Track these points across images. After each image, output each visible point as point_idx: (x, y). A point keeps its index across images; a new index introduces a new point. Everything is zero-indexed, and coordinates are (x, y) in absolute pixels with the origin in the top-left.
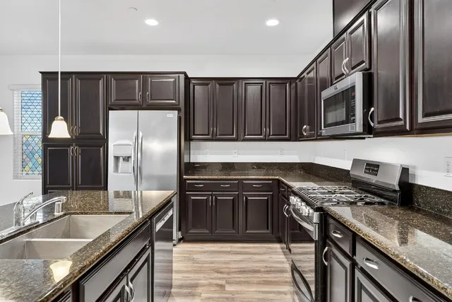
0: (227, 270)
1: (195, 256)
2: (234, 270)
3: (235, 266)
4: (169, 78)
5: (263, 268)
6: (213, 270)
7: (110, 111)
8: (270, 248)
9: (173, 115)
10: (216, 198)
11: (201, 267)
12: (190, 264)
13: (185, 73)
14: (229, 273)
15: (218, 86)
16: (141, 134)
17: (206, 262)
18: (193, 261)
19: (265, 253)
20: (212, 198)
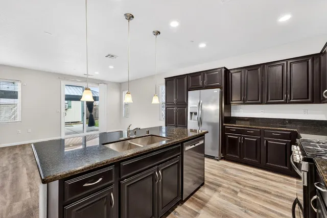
0: (245, 184)
1: (227, 169)
2: (249, 185)
3: (252, 183)
4: (216, 72)
5: (274, 192)
6: (235, 180)
7: (189, 92)
8: (287, 180)
9: (217, 91)
10: (244, 139)
11: (228, 176)
12: (222, 173)
13: (225, 68)
14: (245, 186)
15: (247, 71)
16: (201, 102)
17: (232, 174)
18: (225, 171)
19: (280, 182)
20: (241, 138)
